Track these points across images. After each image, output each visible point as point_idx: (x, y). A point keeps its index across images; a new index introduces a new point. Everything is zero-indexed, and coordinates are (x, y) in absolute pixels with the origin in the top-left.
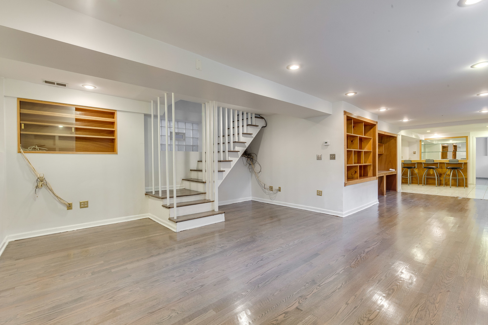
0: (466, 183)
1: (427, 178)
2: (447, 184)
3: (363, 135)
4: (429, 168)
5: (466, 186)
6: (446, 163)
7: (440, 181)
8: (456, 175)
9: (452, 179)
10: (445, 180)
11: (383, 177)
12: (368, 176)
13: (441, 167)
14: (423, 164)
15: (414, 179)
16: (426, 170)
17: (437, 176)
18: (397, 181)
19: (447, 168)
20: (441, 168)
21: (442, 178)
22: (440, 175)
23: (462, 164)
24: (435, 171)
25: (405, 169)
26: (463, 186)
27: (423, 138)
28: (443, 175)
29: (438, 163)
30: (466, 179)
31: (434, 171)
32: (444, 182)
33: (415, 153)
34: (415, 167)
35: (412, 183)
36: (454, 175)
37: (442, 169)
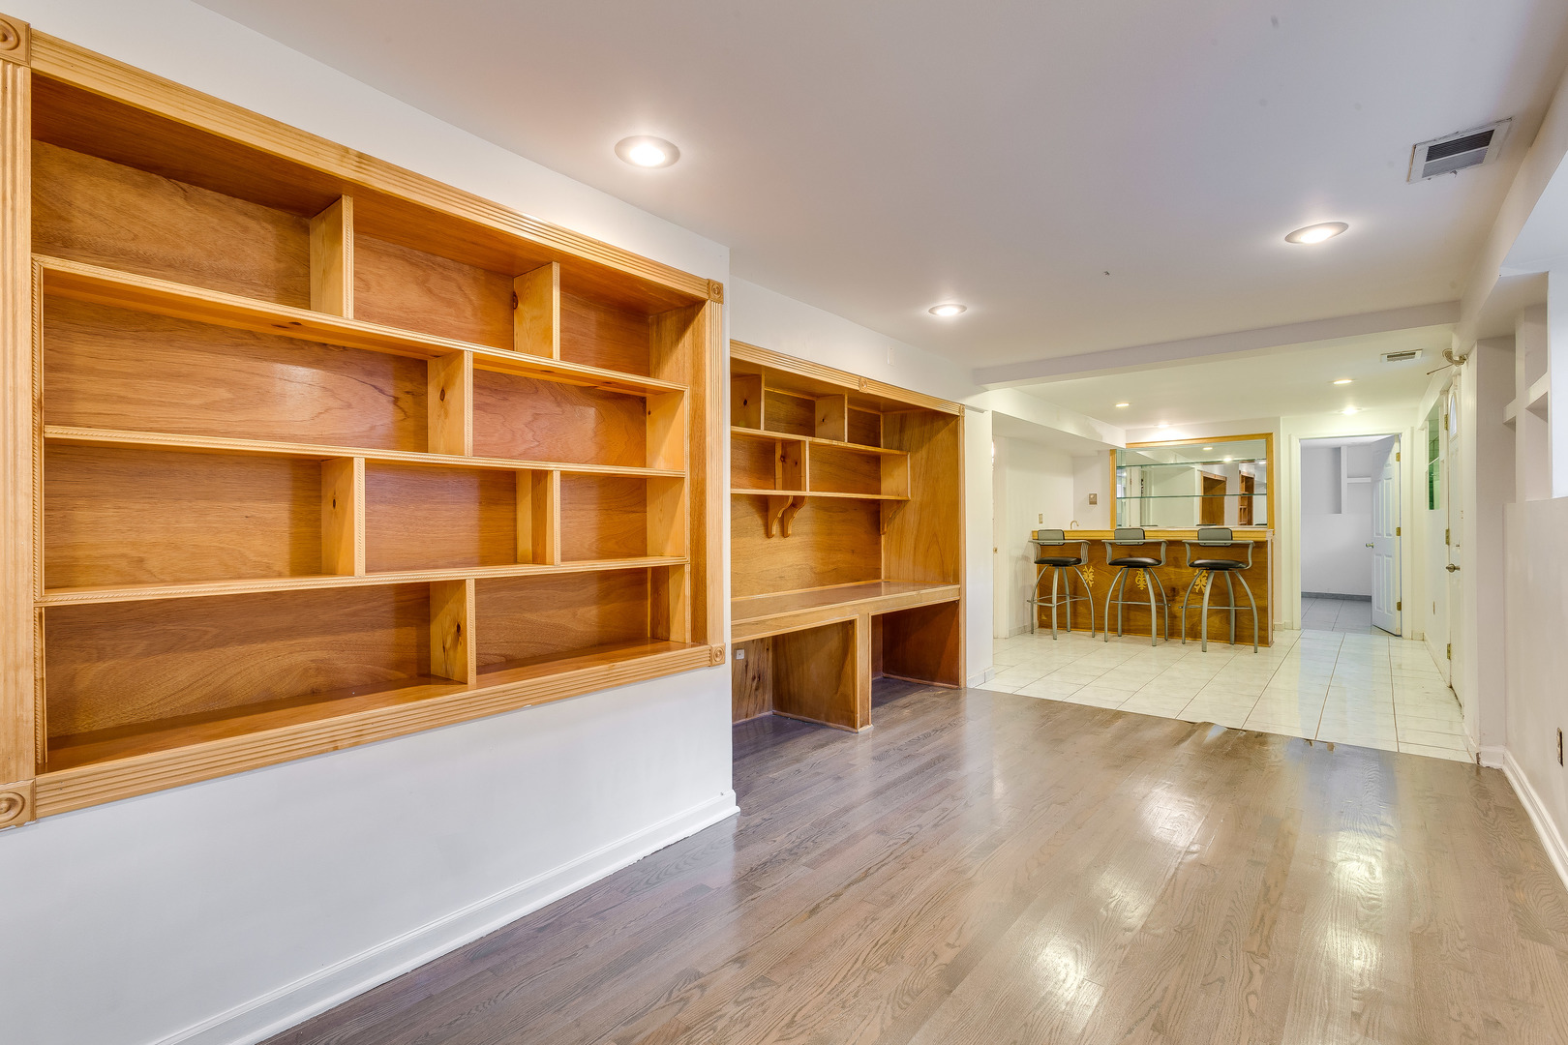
0: (1264, 628)
1: (1127, 608)
2: (1194, 634)
3: (551, 356)
4: (1129, 567)
5: (1264, 641)
6: (1190, 544)
7: (1173, 617)
8: (1228, 593)
9: (1210, 613)
10: (1189, 616)
11: (852, 623)
12: (673, 637)
13: (1176, 559)
14: (1109, 549)
15: (1081, 609)
16: (1119, 573)
17: (1158, 596)
18: (962, 635)
19: (1192, 565)
20: (1176, 563)
21: (1176, 608)
22: (1173, 592)
23: (1245, 546)
24: (1152, 579)
25: (1045, 567)
26: (1249, 640)
27: (1117, 437)
28: (1182, 593)
29: (1159, 544)
30: (1263, 611)
31: (1147, 577)
32: (1183, 626)
33: (1093, 502)
34: (1079, 561)
35: (1075, 626)
36: (1220, 595)
37: (1177, 570)
